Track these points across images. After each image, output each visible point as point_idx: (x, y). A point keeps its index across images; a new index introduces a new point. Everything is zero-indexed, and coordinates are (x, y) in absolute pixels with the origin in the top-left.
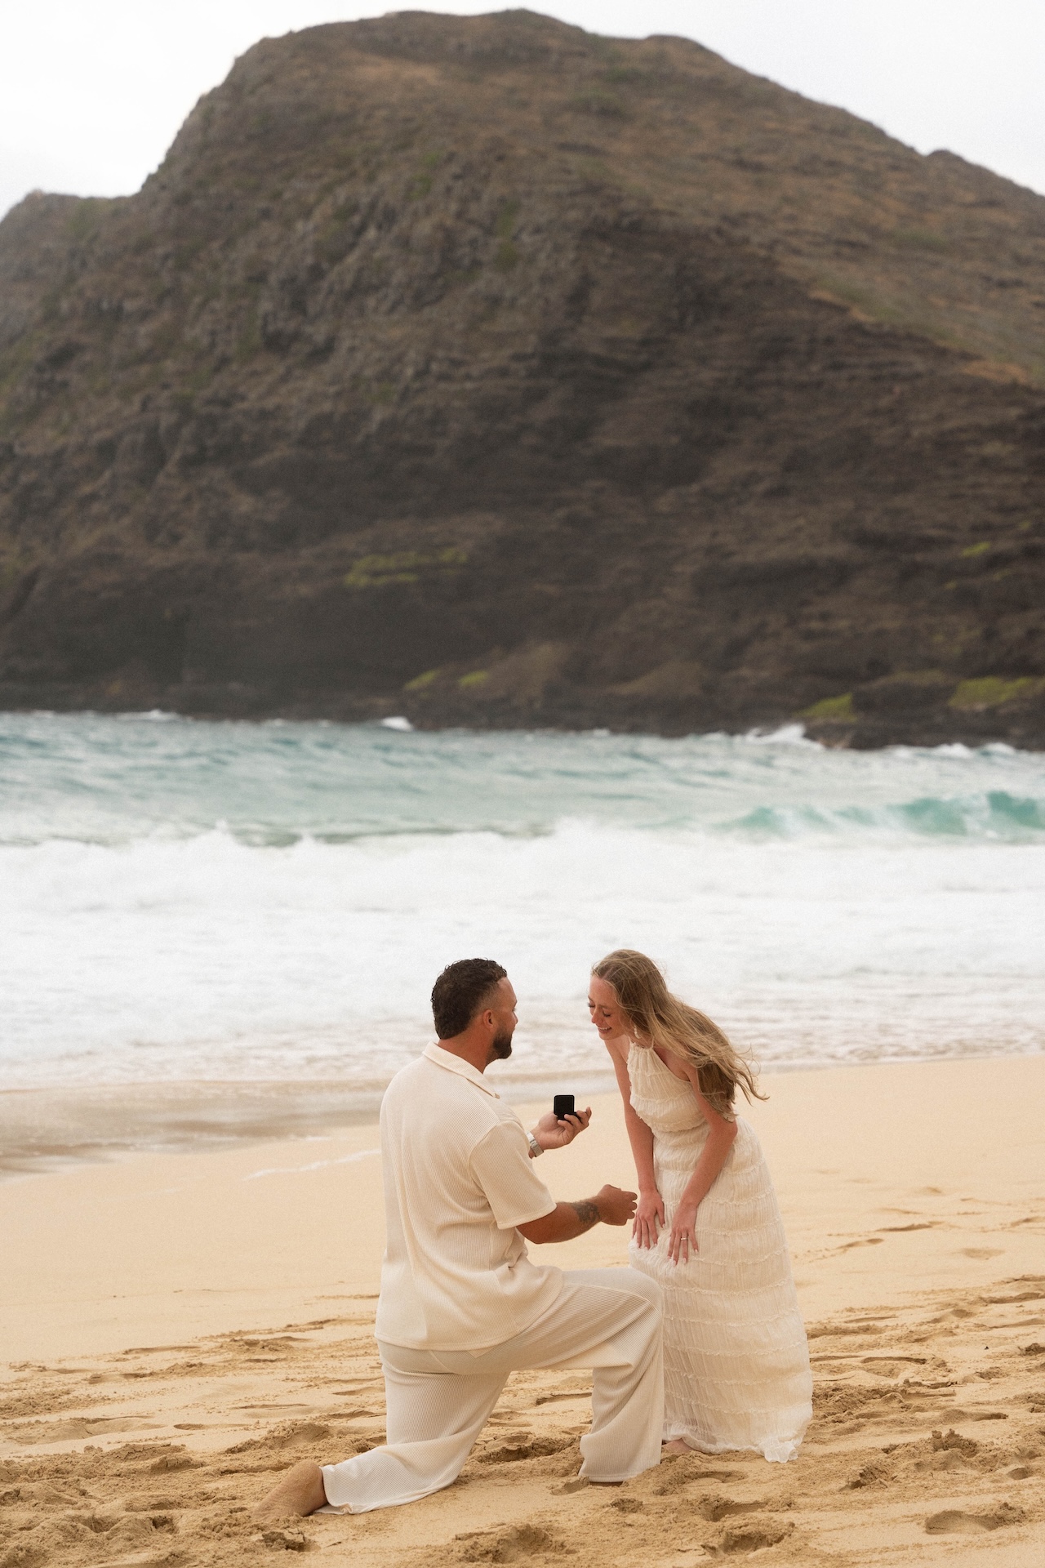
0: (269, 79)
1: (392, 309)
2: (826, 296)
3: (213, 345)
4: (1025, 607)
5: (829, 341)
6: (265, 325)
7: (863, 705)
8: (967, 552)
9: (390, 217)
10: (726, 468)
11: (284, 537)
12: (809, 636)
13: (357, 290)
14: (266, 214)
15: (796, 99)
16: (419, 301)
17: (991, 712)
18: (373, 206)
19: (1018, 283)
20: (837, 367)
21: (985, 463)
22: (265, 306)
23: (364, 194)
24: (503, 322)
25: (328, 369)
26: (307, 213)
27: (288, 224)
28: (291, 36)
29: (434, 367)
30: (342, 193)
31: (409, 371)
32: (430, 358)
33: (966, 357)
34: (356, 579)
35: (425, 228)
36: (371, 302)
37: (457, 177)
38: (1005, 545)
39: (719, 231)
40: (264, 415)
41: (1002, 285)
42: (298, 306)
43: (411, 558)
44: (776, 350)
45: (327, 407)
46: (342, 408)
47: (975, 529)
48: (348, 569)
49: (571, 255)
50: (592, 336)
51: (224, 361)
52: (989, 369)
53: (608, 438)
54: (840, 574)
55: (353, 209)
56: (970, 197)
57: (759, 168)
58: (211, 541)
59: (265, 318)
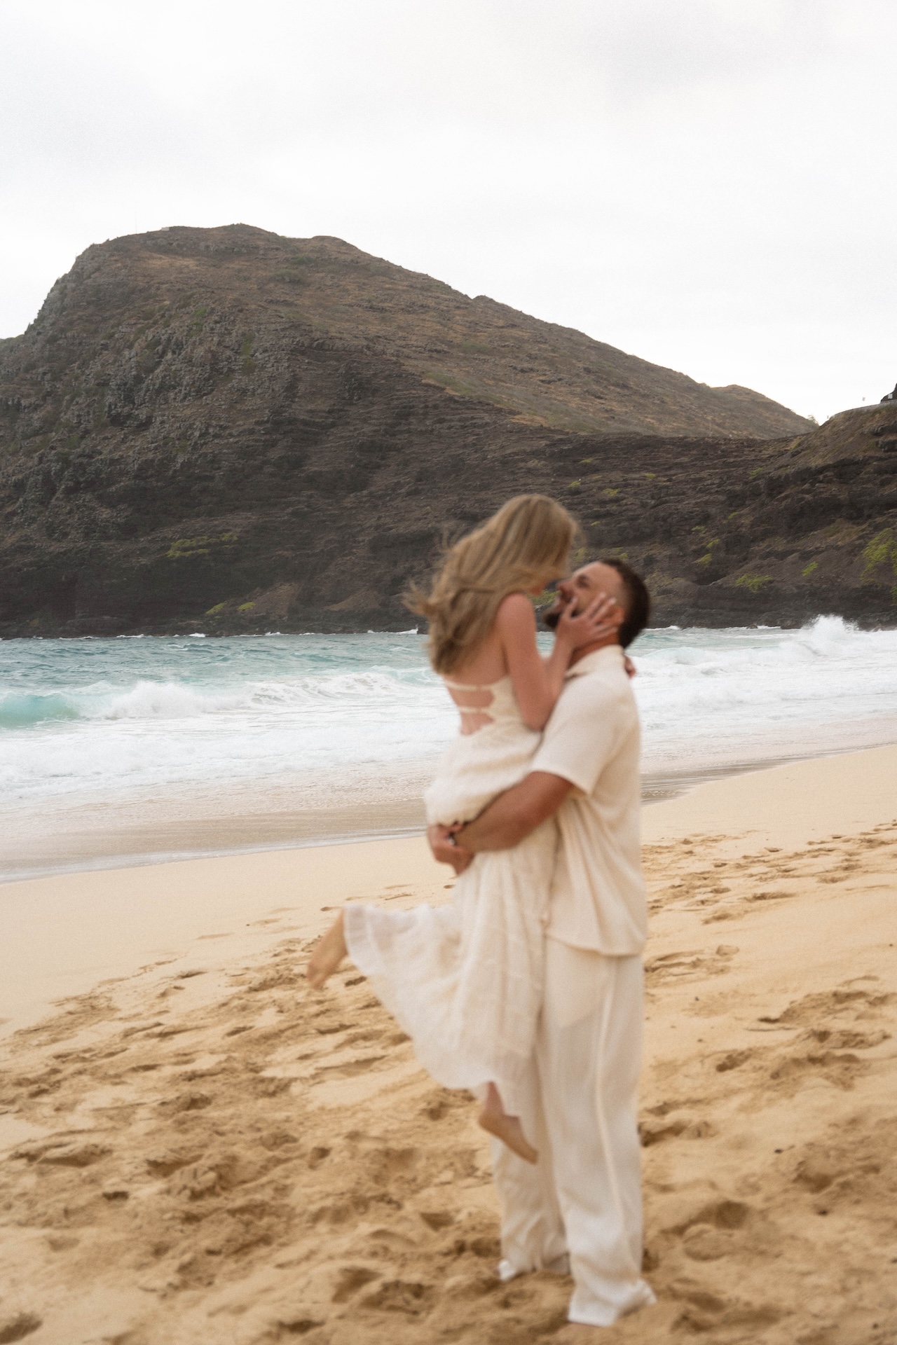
0: (98, 269)
1: (184, 398)
2: (431, 382)
3: (79, 423)
5: (435, 407)
6: (110, 409)
9: (179, 346)
10: (381, 480)
11: (129, 531)
13: (163, 388)
14: (105, 347)
15: (400, 270)
16: (200, 394)
18: (169, 340)
19: (532, 370)
20: (441, 421)
21: (529, 471)
22: (109, 399)
23: (164, 334)
24: (251, 403)
25: (150, 434)
26: (131, 347)
27: (119, 352)
28: (109, 243)
29: (211, 430)
30: (150, 334)
31: (197, 434)
32: (209, 426)
33: (513, 413)
34: (173, 553)
35: (200, 351)
36: (172, 395)
37: (216, 322)
39: (368, 347)
40: (113, 462)
41: (522, 371)
42: (129, 399)
43: (205, 540)
44: (405, 413)
45: (150, 456)
46: (159, 456)
48: (169, 548)
49: (286, 365)
50: (301, 409)
51: (87, 432)
52: (524, 419)
53: (313, 466)
55: (158, 342)
56: (501, 323)
57: (383, 310)
58: (87, 535)
59: (110, 406)
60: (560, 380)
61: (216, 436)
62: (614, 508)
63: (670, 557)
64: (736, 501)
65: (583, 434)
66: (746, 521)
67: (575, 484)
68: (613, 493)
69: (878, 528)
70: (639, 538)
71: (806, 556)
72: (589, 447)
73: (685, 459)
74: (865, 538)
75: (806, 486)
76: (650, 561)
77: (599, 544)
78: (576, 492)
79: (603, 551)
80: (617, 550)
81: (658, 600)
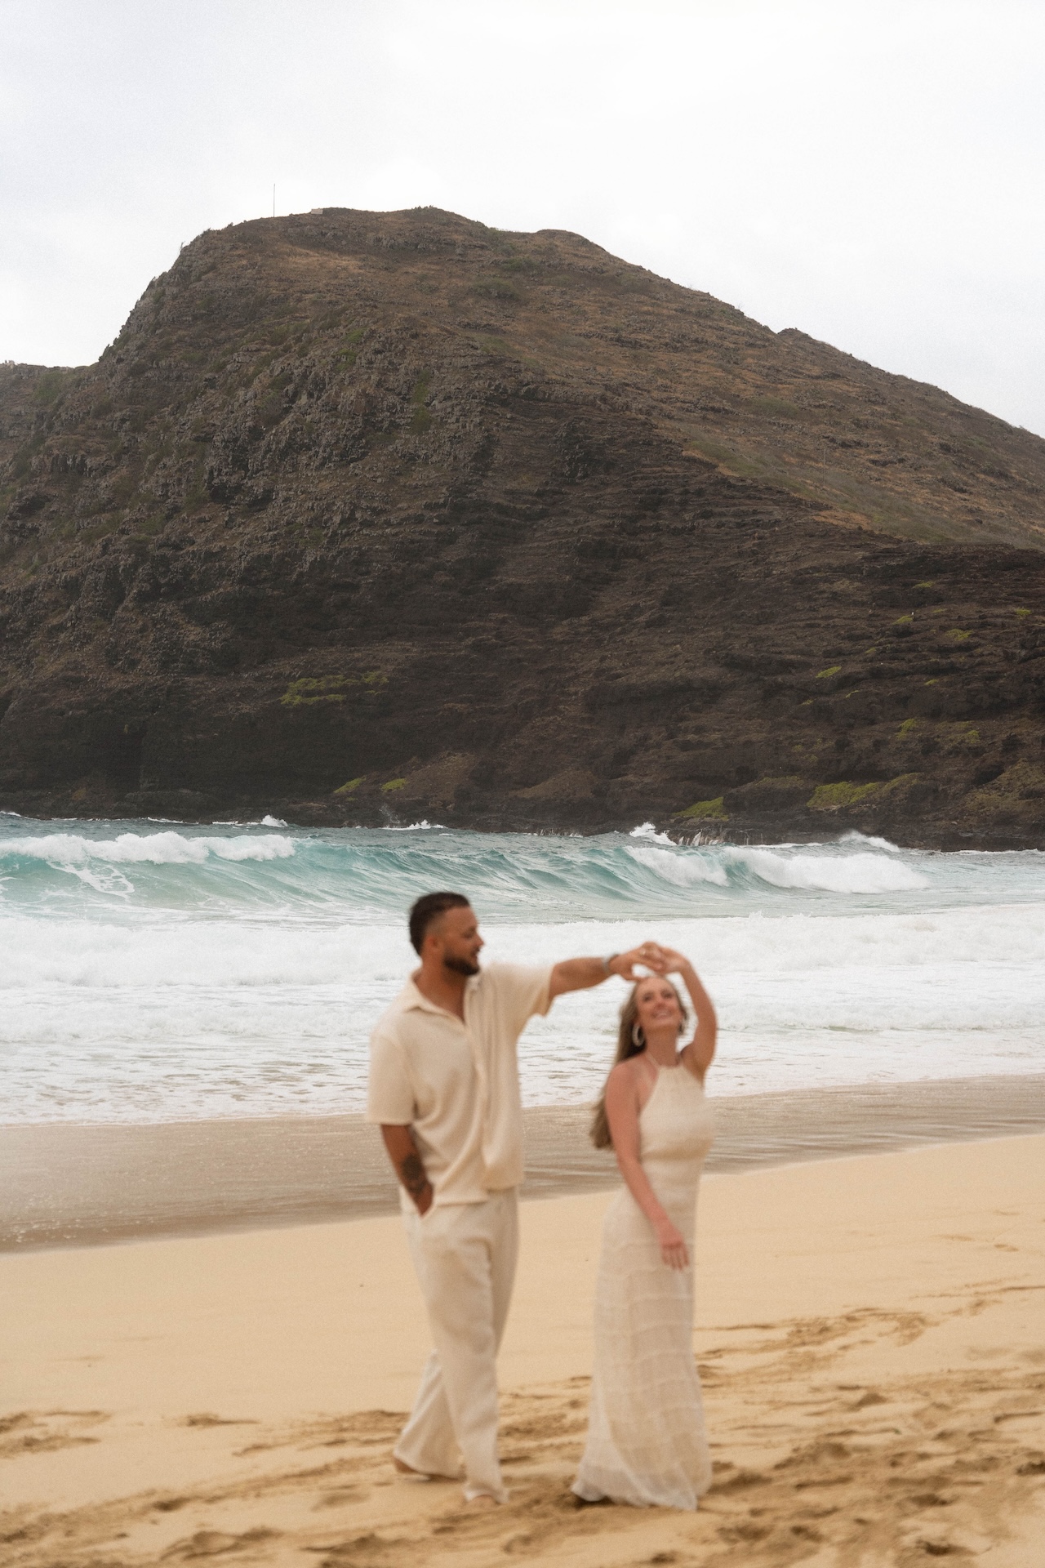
0: (213, 268)
1: (322, 465)
2: (697, 455)
3: (165, 496)
4: (873, 722)
5: (700, 493)
6: (211, 477)
7: (733, 806)
8: (820, 675)
9: (320, 386)
10: (611, 602)
11: (227, 662)
12: (686, 746)
13: (292, 448)
14: (211, 383)
15: (667, 285)
16: (345, 458)
17: (845, 811)
18: (305, 376)
19: (859, 444)
20: (707, 515)
21: (835, 596)
22: (211, 462)
23: (297, 367)
24: (421, 476)
25: (267, 516)
26: (247, 384)
27: (231, 392)
28: (231, 229)
29: (358, 515)
30: (277, 366)
31: (337, 519)
32: (355, 508)
33: (818, 507)
34: (291, 698)
35: (350, 394)
36: (304, 459)
37: (377, 352)
38: (854, 668)
39: (604, 399)
40: (210, 556)
41: (844, 445)
42: (240, 463)
43: (338, 681)
44: (654, 500)
45: (265, 549)
46: (279, 551)
47: (827, 654)
48: (284, 690)
49: (478, 419)
50: (496, 489)
51: (176, 510)
52: (835, 517)
53: (511, 575)
54: (712, 693)
55: (289, 380)
56: (816, 371)
57: (636, 345)
58: (164, 666)
59: (211, 472)
60: (901, 461)
61: (365, 524)
62: (961, 659)
65: (921, 543)
67: (904, 619)
68: (962, 637)
70: (998, 708)
72: (929, 563)
76: (1012, 745)
77: (935, 715)
78: (905, 632)
79: (941, 727)
80: (961, 725)
81: (1020, 806)
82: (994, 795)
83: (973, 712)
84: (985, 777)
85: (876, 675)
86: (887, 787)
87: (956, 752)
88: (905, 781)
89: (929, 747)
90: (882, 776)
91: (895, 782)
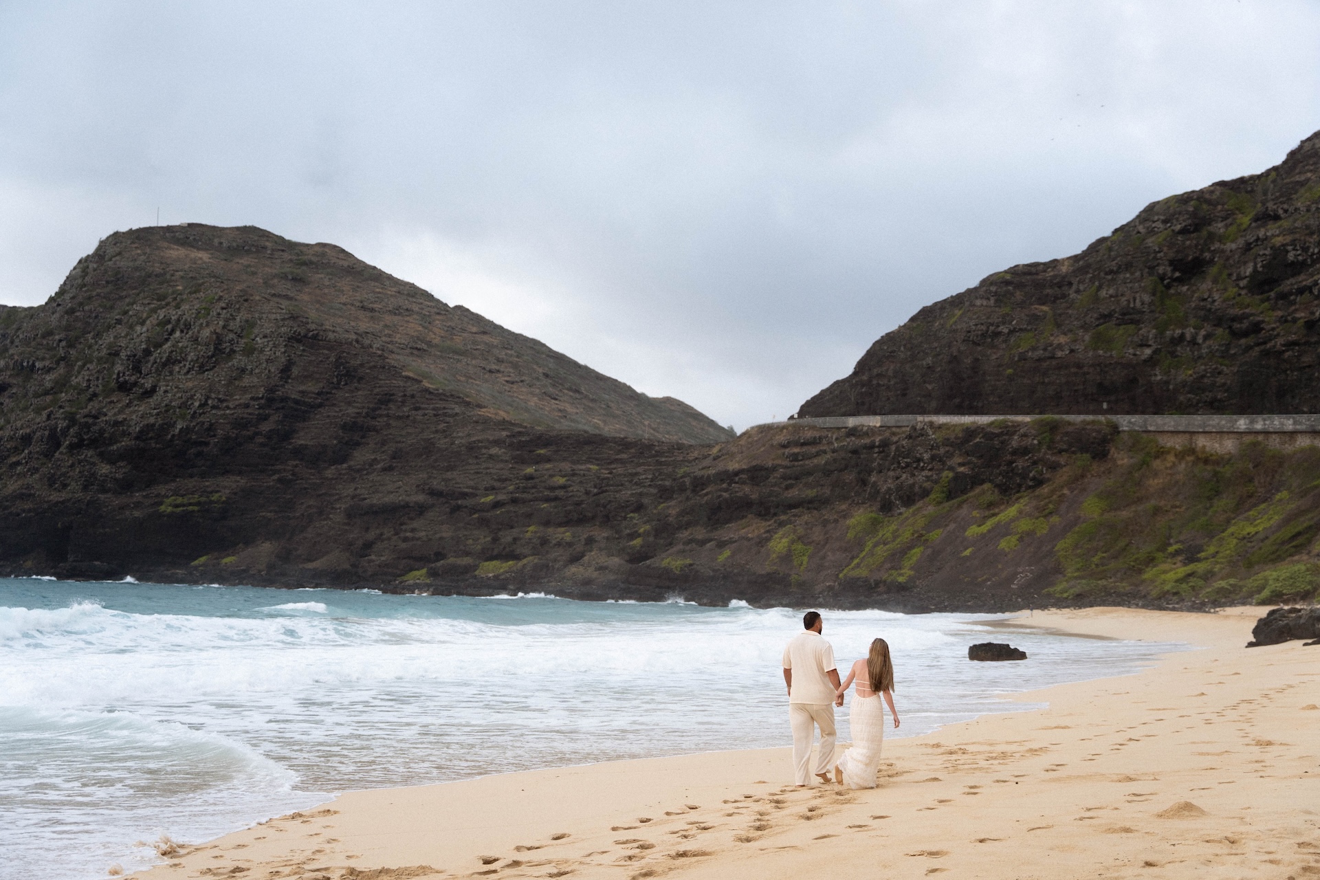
0: (119, 254)
1: (188, 372)
2: (411, 374)
3: (88, 387)
4: (512, 528)
5: (413, 396)
6: (118, 377)
7: (433, 574)
8: (482, 500)
9: (188, 326)
10: (361, 456)
11: (126, 486)
12: (405, 540)
13: (170, 362)
14: (119, 322)
15: (390, 277)
16: (202, 369)
17: (496, 577)
18: (178, 320)
19: (498, 371)
20: (417, 409)
21: (491, 457)
22: (119, 368)
23: (174, 315)
24: (246, 381)
25: (152, 401)
26: (143, 323)
27: (131, 327)
28: (131, 232)
29: (210, 402)
30: (162, 314)
31: (197, 404)
32: (208, 398)
34: (165, 508)
35: (206, 333)
36: (177, 368)
37: (223, 308)
38: (501, 497)
39: (357, 341)
40: (117, 423)
41: (490, 371)
42: (137, 369)
43: (195, 498)
44: (386, 399)
45: (152, 420)
46: (160, 422)
47: (486, 489)
48: (161, 503)
49: (283, 350)
50: (293, 390)
51: (95, 395)
52: (489, 413)
53: (301, 440)
54: (421, 510)
56: (474, 329)
57: (372, 310)
58: (85, 488)
59: (118, 374)
60: (522, 381)
61: (213, 407)
62: (560, 493)
63: (607, 538)
64: (665, 494)
65: (539, 428)
66: (673, 512)
67: (530, 470)
68: (562, 481)
69: (782, 524)
70: (582, 520)
71: (722, 545)
72: (543, 440)
73: (624, 456)
74: (771, 532)
75: (724, 486)
76: (590, 541)
77: (547, 523)
78: (530, 478)
79: (550, 530)
80: (562, 529)
81: (595, 575)
82: (581, 569)
83: (567, 523)
84: (575, 559)
85: (514, 501)
86: (520, 564)
87: (559, 544)
88: (530, 561)
89: (544, 542)
90: (517, 557)
91: (525, 561)
